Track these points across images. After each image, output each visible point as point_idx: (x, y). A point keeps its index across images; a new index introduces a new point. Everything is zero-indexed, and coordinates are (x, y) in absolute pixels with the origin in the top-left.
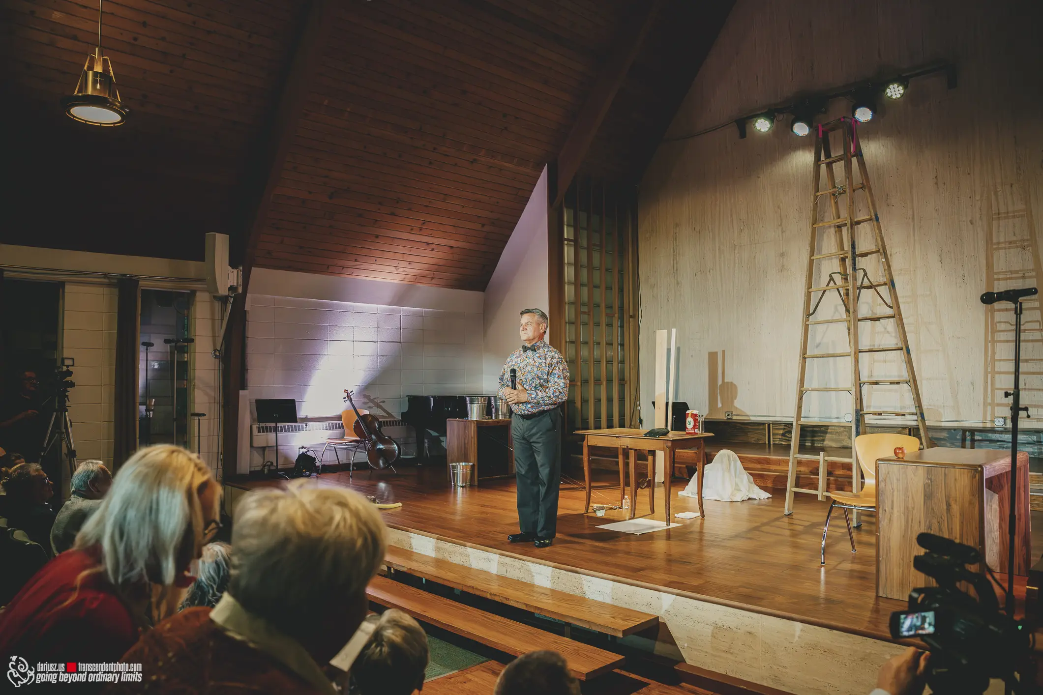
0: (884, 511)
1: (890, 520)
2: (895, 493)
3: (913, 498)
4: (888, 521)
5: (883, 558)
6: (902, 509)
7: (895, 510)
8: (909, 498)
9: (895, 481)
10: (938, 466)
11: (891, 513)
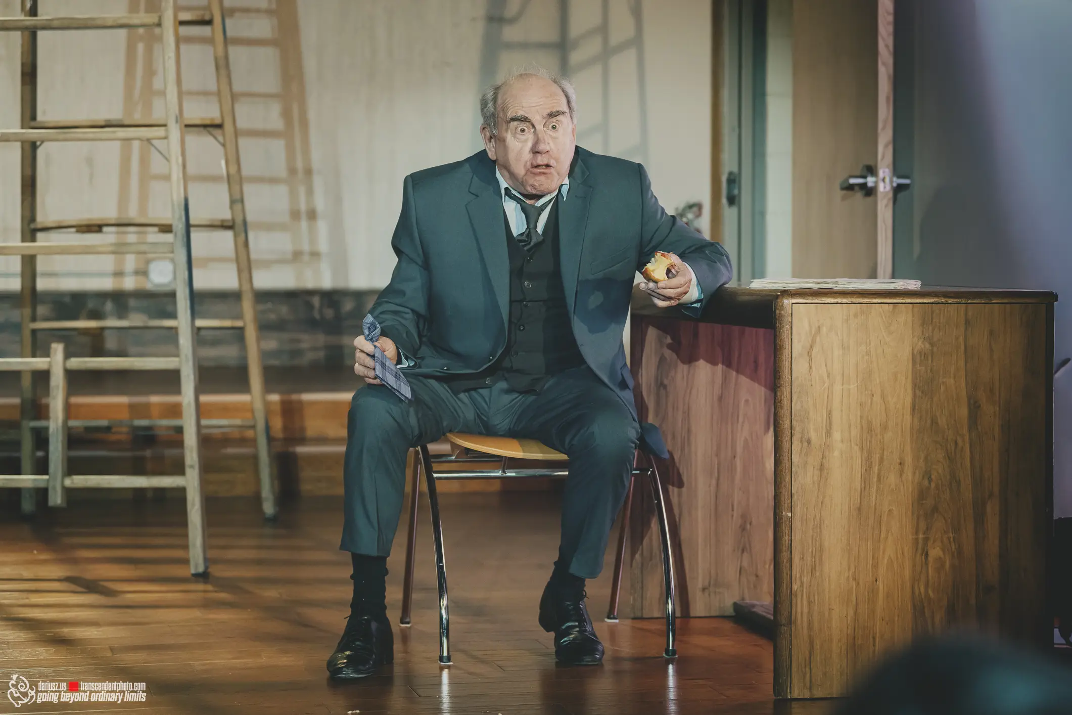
0: (805, 444)
1: (822, 468)
2: (838, 388)
3: (883, 397)
4: (817, 473)
5: (802, 583)
6: (855, 432)
7: (837, 436)
8: (875, 398)
9: (837, 352)
10: (950, 301)
11: (827, 447)
